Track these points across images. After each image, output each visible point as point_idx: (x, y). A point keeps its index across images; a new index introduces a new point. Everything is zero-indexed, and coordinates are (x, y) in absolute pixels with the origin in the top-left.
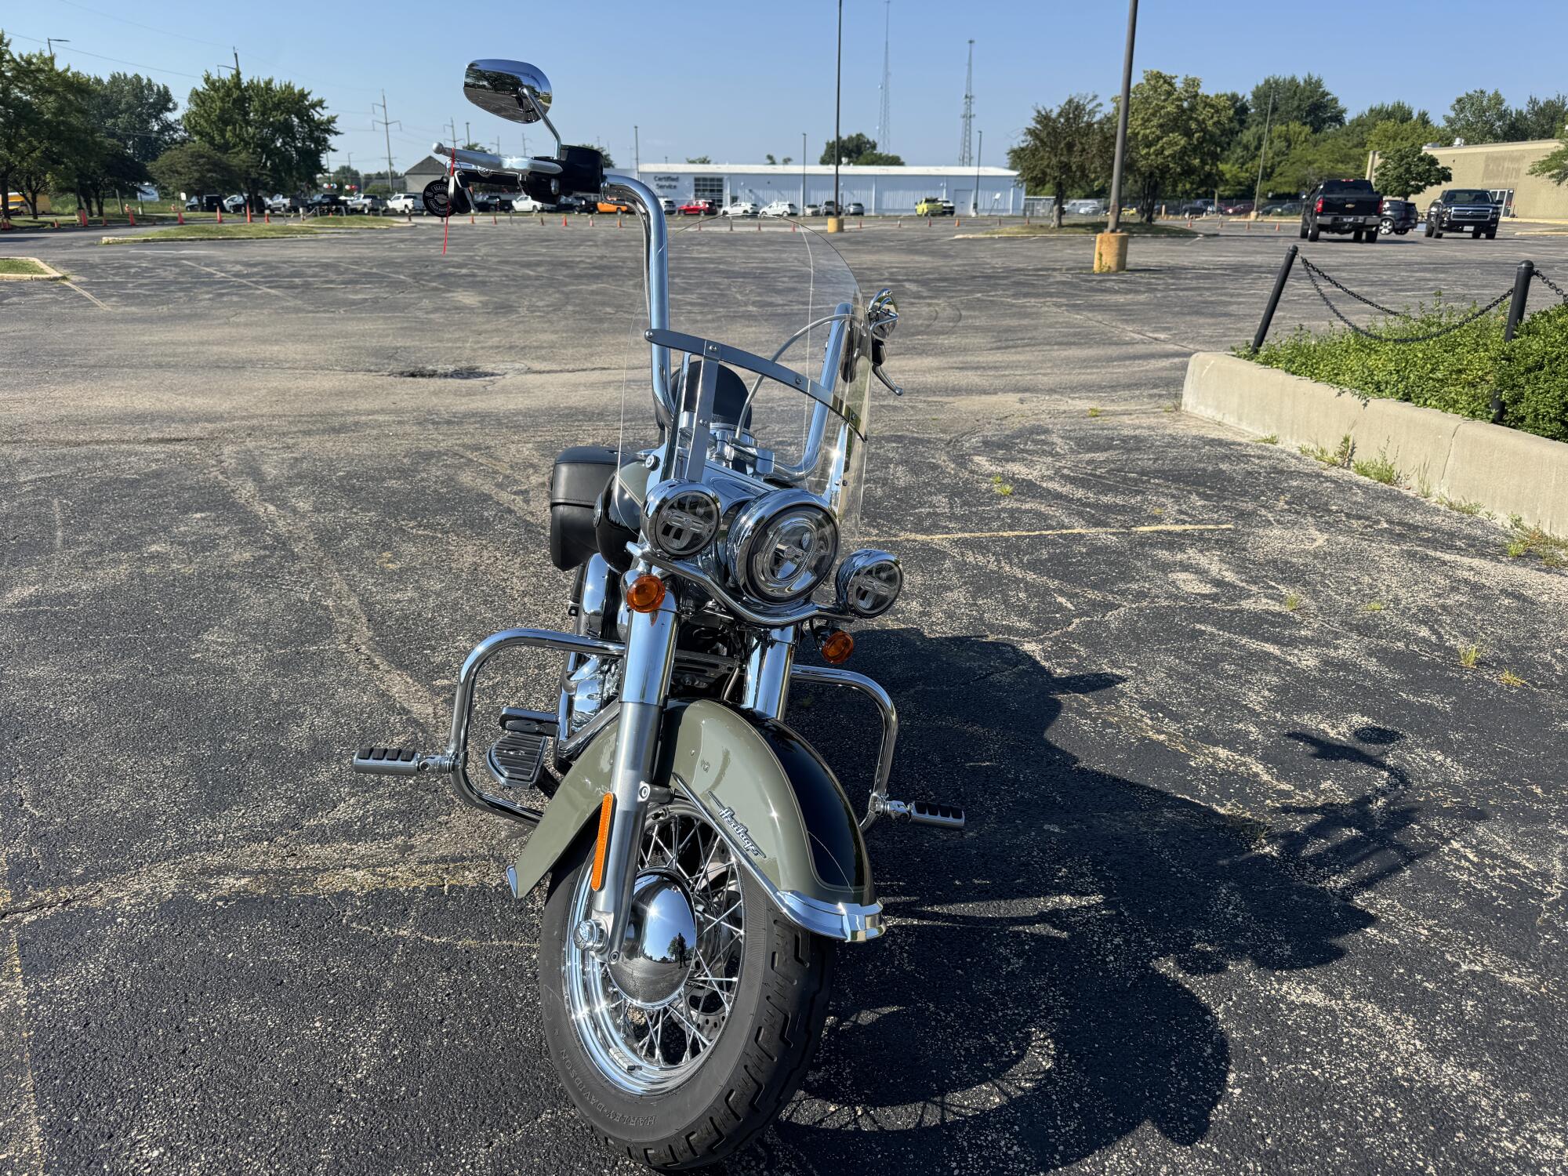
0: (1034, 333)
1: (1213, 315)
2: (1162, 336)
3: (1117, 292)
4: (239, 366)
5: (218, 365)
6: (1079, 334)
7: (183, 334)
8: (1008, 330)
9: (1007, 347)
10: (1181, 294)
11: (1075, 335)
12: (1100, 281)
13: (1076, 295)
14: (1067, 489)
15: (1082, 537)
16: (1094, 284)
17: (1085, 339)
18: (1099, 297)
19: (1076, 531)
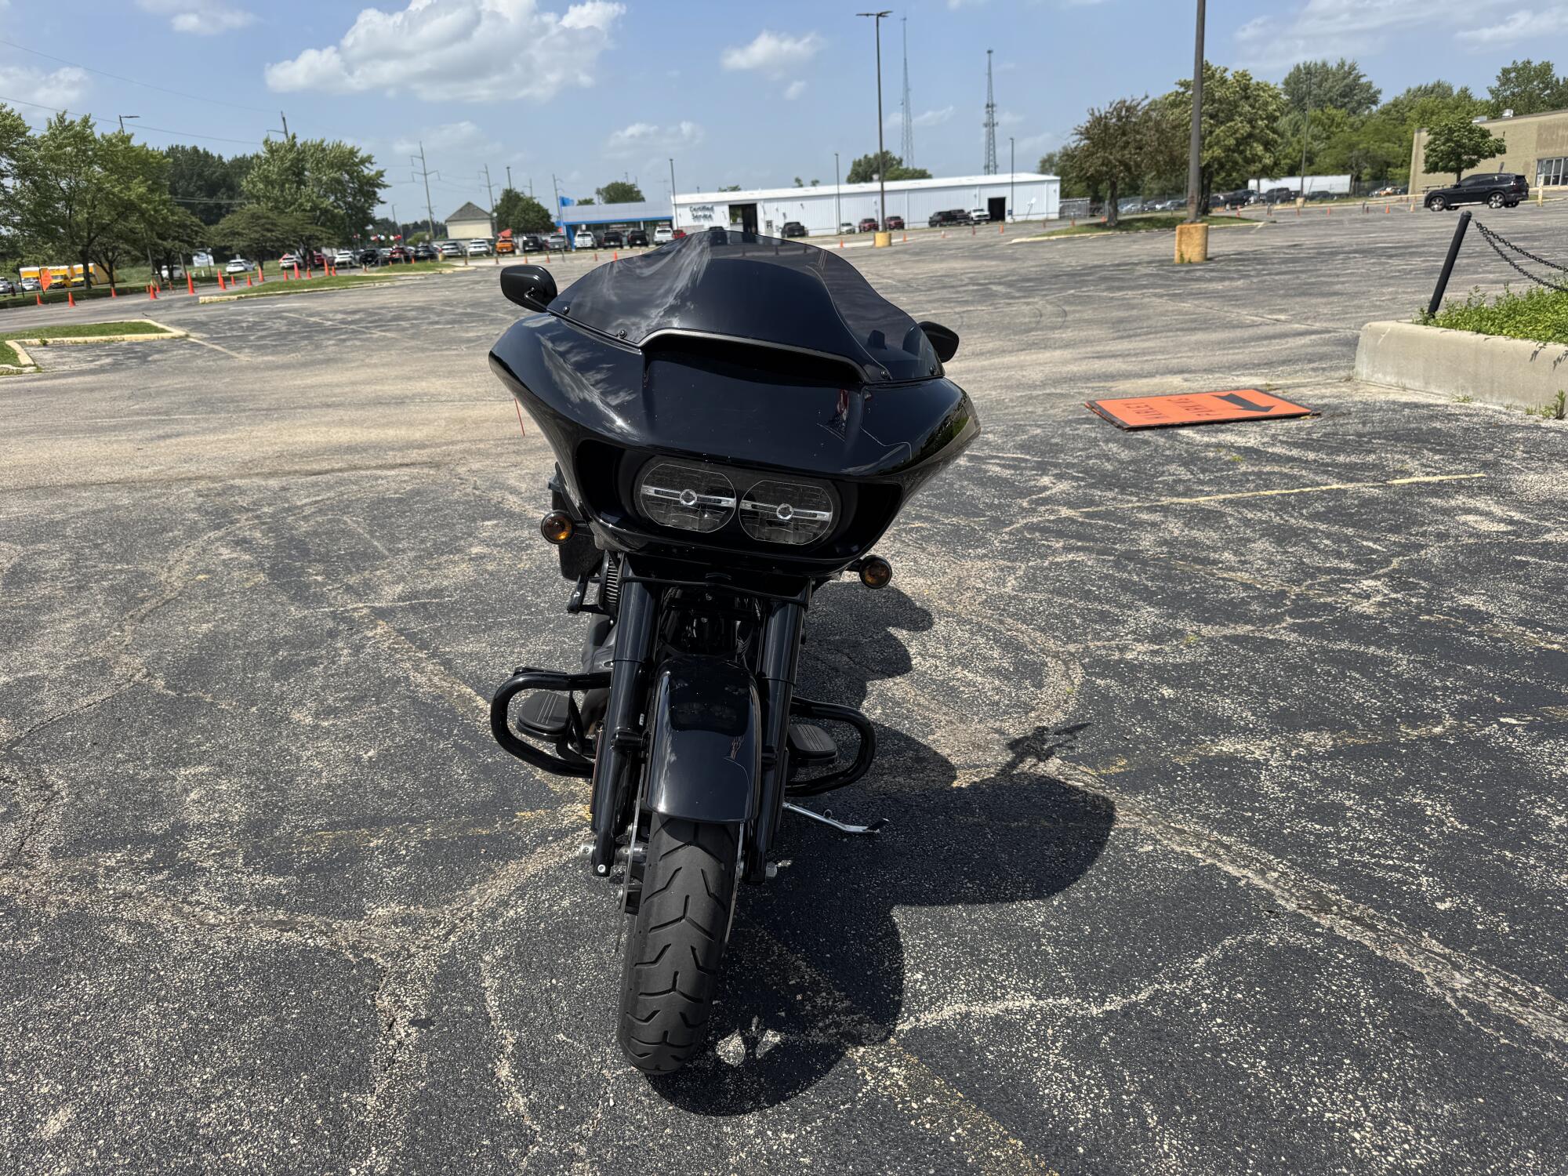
4: (401, 401)
7: (330, 376)
11: (1192, 321)
14: (1295, 453)
15: (1345, 491)
16: (1182, 274)
17: (1203, 324)
18: (1196, 286)
19: (1335, 486)
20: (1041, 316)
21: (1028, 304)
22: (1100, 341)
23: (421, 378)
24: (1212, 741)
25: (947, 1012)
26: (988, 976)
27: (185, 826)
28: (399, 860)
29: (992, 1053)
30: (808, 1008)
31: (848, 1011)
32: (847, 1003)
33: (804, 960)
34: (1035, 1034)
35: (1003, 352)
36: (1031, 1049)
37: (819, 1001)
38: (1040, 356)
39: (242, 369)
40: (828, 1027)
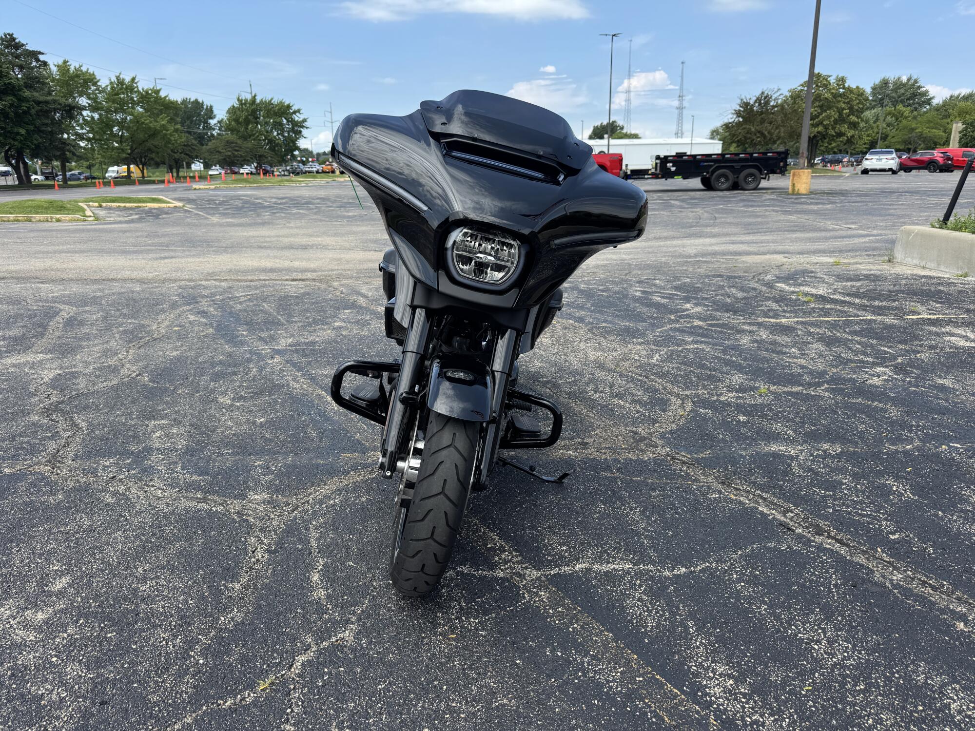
0: (768, 226)
1: (881, 215)
2: (853, 226)
3: (811, 203)
4: (305, 248)
5: (291, 247)
6: (797, 226)
7: (264, 232)
8: (750, 224)
9: (755, 233)
10: (853, 204)
11: (795, 226)
12: (796, 199)
13: (784, 206)
14: (847, 299)
15: (875, 321)
16: (793, 200)
17: (803, 229)
18: (800, 207)
19: (869, 318)
20: (700, 219)
21: (692, 212)
22: (735, 234)
23: (318, 236)
24: (765, 444)
25: (579, 567)
26: (606, 552)
27: (151, 449)
28: (270, 473)
29: (601, 589)
30: (497, 559)
31: (519, 563)
32: (519, 558)
33: (497, 535)
34: (630, 582)
35: (674, 238)
36: (626, 590)
37: (503, 556)
38: (697, 241)
39: (213, 225)
40: (506, 569)
